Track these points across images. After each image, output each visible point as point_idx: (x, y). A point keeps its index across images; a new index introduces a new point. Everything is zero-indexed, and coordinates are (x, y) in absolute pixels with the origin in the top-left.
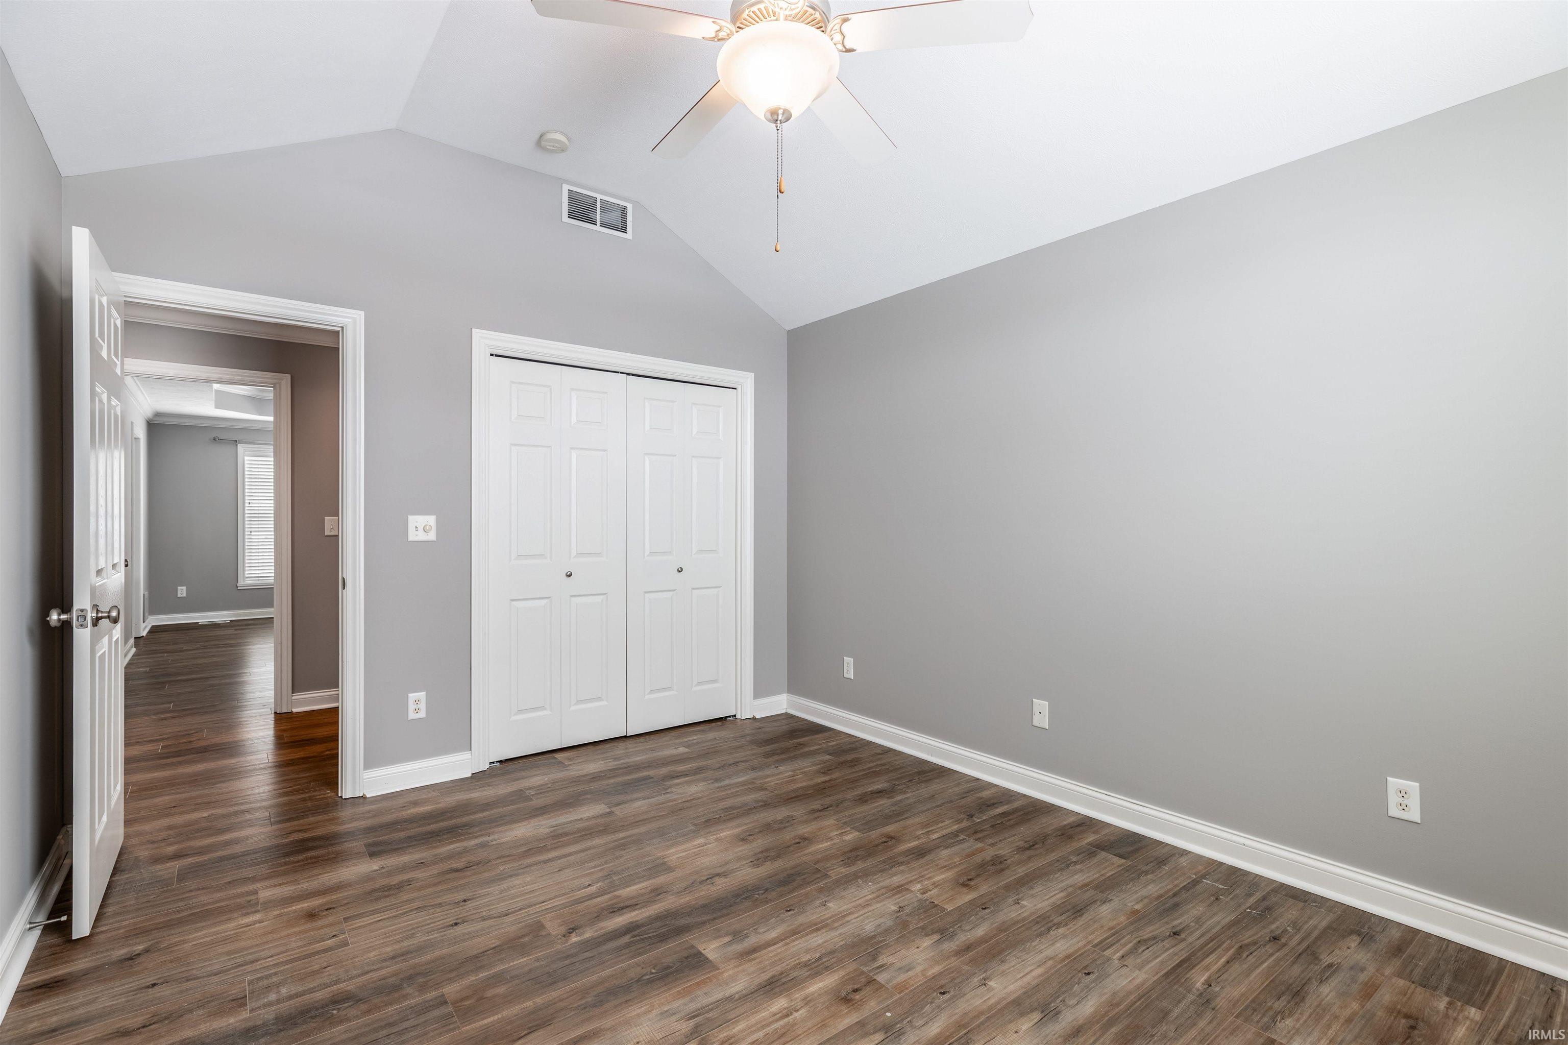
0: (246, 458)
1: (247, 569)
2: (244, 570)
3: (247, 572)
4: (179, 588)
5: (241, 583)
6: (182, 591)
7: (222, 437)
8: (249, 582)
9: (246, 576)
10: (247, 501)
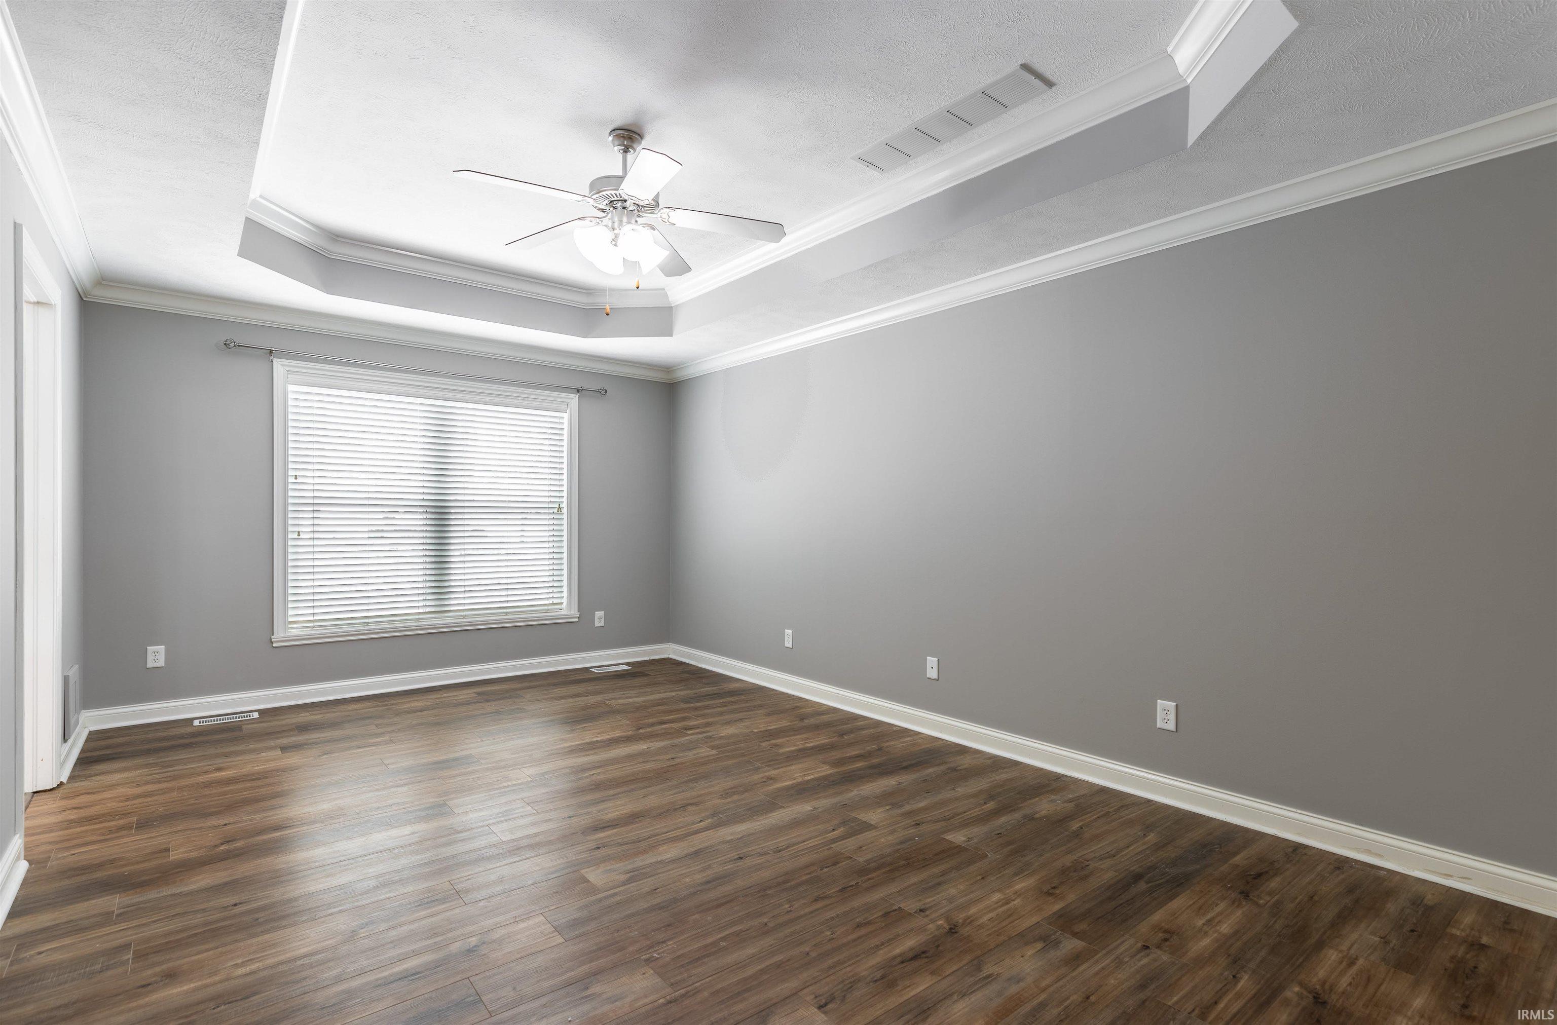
0: (291, 388)
1: (290, 605)
2: (285, 609)
3: (291, 612)
4: (150, 649)
5: (280, 635)
6: (156, 656)
7: (239, 341)
8: (294, 631)
9: (290, 619)
10: (291, 473)
